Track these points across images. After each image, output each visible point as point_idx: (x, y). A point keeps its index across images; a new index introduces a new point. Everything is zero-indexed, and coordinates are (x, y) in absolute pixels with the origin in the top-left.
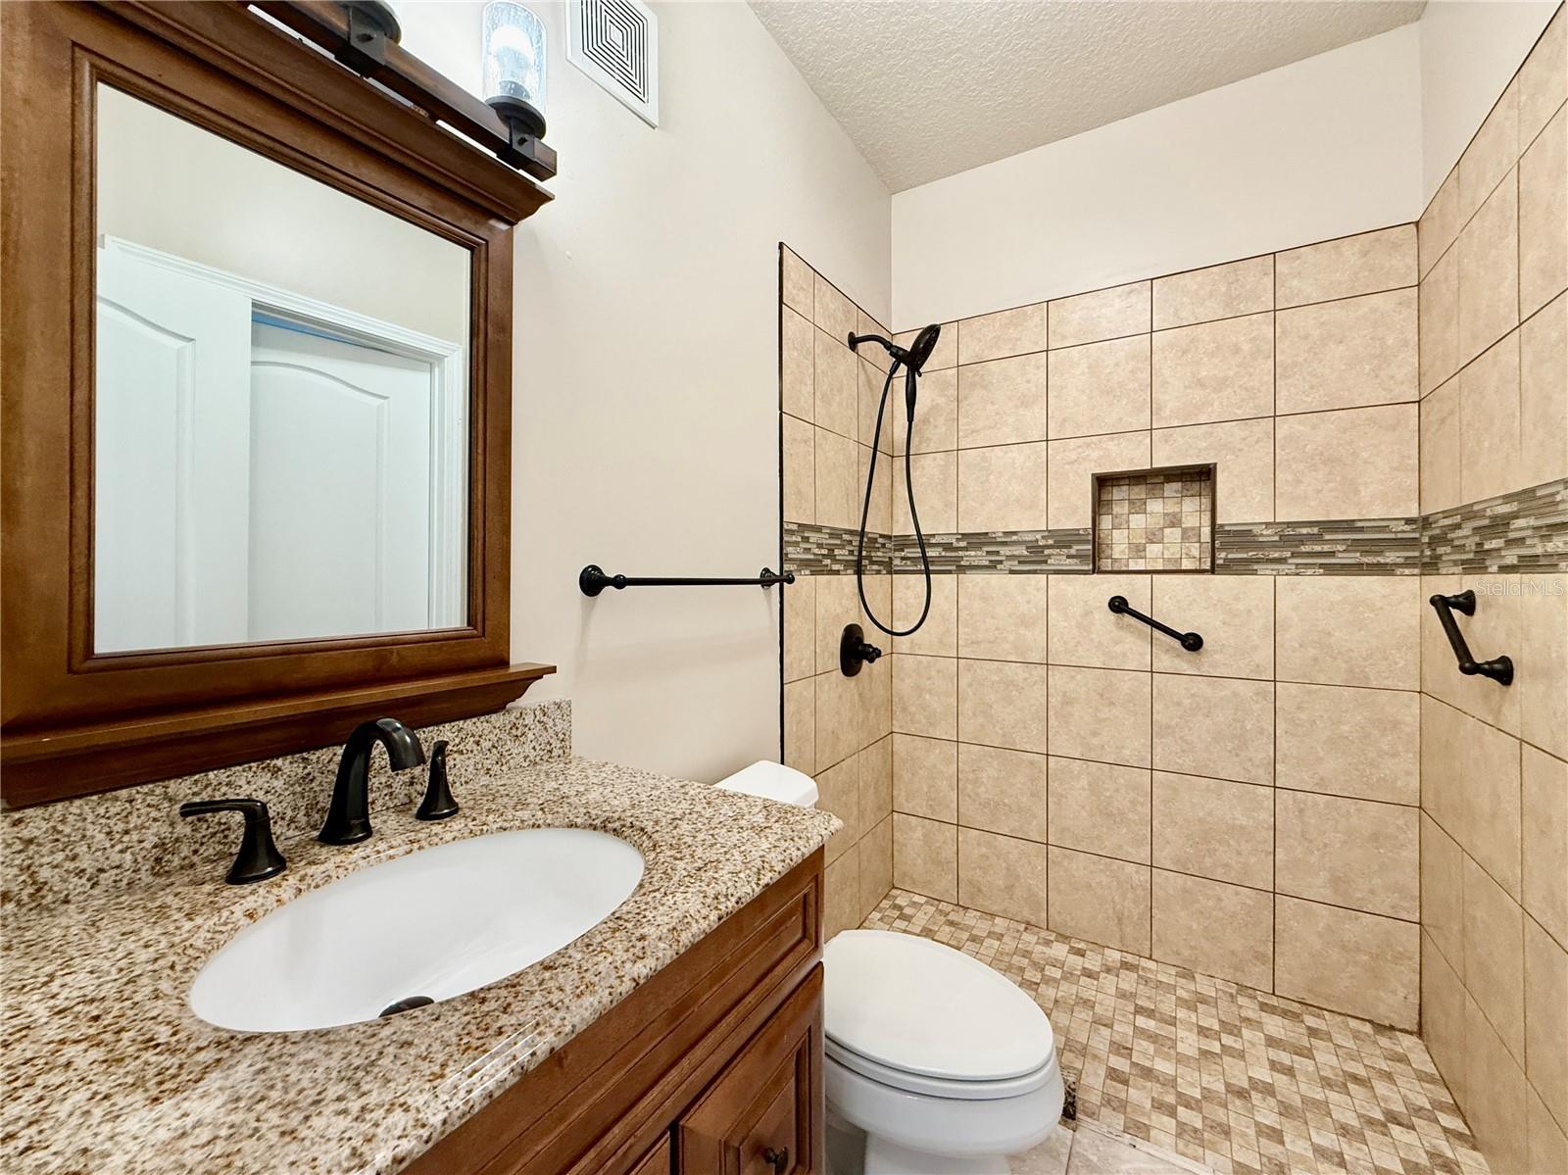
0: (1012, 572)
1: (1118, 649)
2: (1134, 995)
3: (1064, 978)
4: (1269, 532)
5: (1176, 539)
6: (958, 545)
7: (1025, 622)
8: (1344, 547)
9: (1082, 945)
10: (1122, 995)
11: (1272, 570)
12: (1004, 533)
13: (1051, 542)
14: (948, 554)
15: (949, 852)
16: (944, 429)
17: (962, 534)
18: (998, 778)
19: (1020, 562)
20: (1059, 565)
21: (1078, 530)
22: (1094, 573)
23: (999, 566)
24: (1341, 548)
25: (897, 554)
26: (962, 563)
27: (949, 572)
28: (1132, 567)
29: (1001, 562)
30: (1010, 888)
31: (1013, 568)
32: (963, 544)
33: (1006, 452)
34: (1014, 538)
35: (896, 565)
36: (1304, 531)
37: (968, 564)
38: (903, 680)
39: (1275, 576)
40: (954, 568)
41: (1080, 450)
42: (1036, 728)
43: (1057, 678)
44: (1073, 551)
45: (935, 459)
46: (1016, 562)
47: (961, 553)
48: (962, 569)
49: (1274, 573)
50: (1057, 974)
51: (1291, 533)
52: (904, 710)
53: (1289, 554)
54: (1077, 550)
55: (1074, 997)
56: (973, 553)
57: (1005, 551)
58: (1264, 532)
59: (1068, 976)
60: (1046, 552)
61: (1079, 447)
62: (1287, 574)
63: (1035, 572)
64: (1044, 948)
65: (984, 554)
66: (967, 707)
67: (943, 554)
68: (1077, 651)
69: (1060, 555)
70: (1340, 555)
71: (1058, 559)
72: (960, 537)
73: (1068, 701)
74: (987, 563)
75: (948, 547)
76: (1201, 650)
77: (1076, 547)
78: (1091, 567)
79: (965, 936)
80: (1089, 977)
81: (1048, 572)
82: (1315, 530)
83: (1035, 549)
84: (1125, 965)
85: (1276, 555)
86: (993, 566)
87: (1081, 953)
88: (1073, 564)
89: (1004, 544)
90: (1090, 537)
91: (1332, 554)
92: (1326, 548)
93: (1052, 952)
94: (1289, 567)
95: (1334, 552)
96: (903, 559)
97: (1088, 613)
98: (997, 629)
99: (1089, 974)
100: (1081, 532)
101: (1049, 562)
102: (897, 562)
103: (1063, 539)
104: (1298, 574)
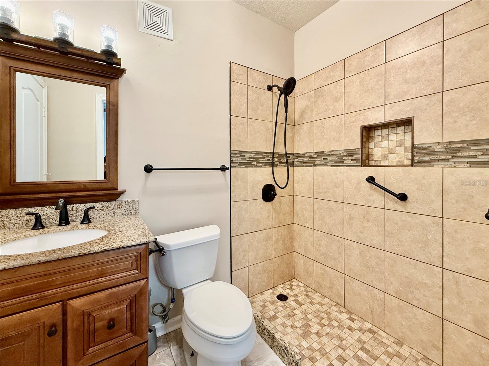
0: (332, 166)
1: (371, 198)
2: (365, 343)
3: (338, 327)
4: (440, 147)
5: (402, 151)
6: (314, 156)
7: (336, 186)
8: (482, 153)
9: (356, 318)
10: (359, 341)
11: (442, 165)
12: (329, 151)
13: (345, 154)
14: (311, 160)
15: (311, 270)
16: (310, 114)
17: (316, 152)
18: (327, 245)
19: (334, 162)
20: (348, 163)
21: (355, 149)
22: (361, 166)
23: (327, 164)
24: (479, 153)
25: (296, 160)
26: (315, 163)
27: (311, 166)
28: (383, 164)
29: (328, 162)
30: (331, 288)
31: (332, 165)
32: (316, 156)
33: (330, 120)
34: (333, 153)
35: (296, 164)
36: (459, 145)
37: (317, 163)
38: (297, 205)
39: (443, 168)
40: (313, 165)
41: (356, 116)
42: (340, 227)
43: (348, 208)
44: (353, 158)
45: (307, 125)
46: (333, 163)
47: (315, 159)
48: (315, 165)
49: (443, 166)
50: (336, 324)
51: (452, 147)
52: (297, 216)
53: (450, 157)
54: (355, 157)
55: (337, 334)
56: (319, 159)
57: (329, 158)
58: (438, 147)
59: (340, 327)
60: (344, 158)
61: (356, 115)
62: (449, 167)
63: (339, 166)
64: (338, 314)
65: (322, 160)
66: (317, 217)
67: (309, 160)
68: (355, 198)
69: (349, 159)
70: (480, 157)
71: (348, 161)
72: (315, 153)
73: (351, 218)
74: (323, 163)
75: (311, 157)
76: (407, 201)
77: (355, 156)
78: (360, 164)
79: (309, 301)
80: (349, 330)
81: (344, 166)
82: (465, 145)
83: (340, 157)
84: (370, 331)
85: (444, 158)
86: (325, 164)
87: (353, 320)
88: (353, 163)
89: (329, 155)
90: (360, 152)
91: (475, 156)
92: (471, 154)
93: (341, 316)
94: (451, 163)
95: (476, 155)
96: (297, 161)
97: (359, 183)
98: (327, 188)
99: (350, 328)
100: (357, 150)
101: (345, 162)
102: (295, 163)
103: (350, 153)
104: (455, 167)
